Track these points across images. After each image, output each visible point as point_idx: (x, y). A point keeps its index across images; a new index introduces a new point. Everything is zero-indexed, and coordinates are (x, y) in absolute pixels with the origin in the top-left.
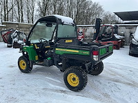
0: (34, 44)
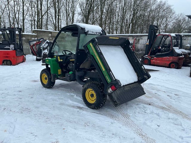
0: (57, 56)
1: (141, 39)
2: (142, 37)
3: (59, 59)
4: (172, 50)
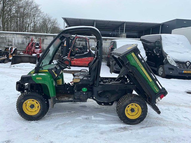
3: (54, 73)
4: (90, 52)
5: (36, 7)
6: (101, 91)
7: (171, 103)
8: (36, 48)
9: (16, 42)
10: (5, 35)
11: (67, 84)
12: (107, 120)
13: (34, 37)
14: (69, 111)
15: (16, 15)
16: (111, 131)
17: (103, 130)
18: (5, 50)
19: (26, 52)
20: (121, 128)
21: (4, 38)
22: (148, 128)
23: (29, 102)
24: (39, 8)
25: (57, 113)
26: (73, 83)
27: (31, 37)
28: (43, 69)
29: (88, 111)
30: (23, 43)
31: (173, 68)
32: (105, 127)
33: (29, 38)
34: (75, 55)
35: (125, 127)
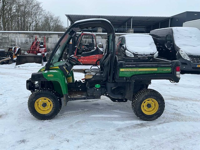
0: (61, 66)
1: (51, 37)
2: (51, 36)
3: (66, 70)
4: (97, 49)
5: (38, 5)
6: (115, 87)
7: (187, 98)
8: (41, 47)
9: (19, 42)
10: (7, 35)
11: (78, 81)
12: (122, 117)
13: (38, 36)
14: (82, 110)
15: (17, 14)
16: (127, 127)
17: (120, 127)
18: (9, 50)
19: (31, 52)
20: (138, 125)
21: (6, 38)
22: (166, 123)
23: (41, 100)
24: (41, 6)
25: (70, 111)
26: (84, 80)
27: (35, 36)
28: (53, 65)
29: (102, 109)
30: (27, 43)
31: (186, 62)
32: (121, 124)
33: (33, 37)
34: (81, 53)
35: (142, 123)
